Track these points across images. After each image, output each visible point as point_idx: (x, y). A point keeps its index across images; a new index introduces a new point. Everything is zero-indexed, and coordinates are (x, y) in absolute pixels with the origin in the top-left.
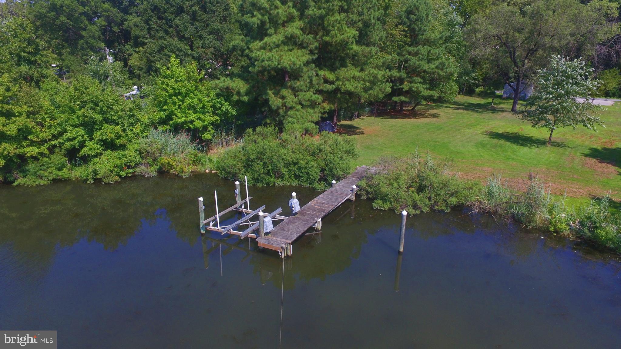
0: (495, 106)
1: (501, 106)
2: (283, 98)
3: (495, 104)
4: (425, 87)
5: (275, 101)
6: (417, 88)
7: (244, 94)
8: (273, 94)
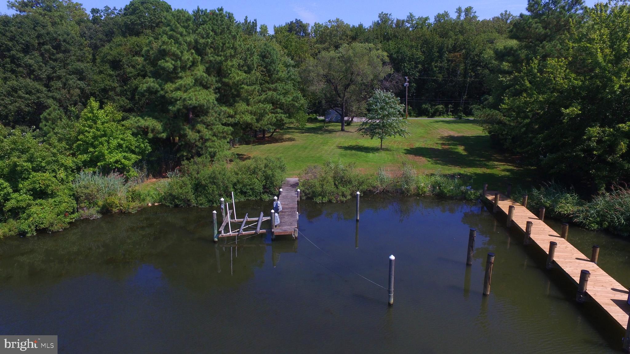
0: (326, 128)
1: (330, 128)
2: (199, 132)
3: (326, 127)
4: (286, 116)
5: (192, 135)
6: (281, 117)
7: (162, 131)
8: (189, 128)
